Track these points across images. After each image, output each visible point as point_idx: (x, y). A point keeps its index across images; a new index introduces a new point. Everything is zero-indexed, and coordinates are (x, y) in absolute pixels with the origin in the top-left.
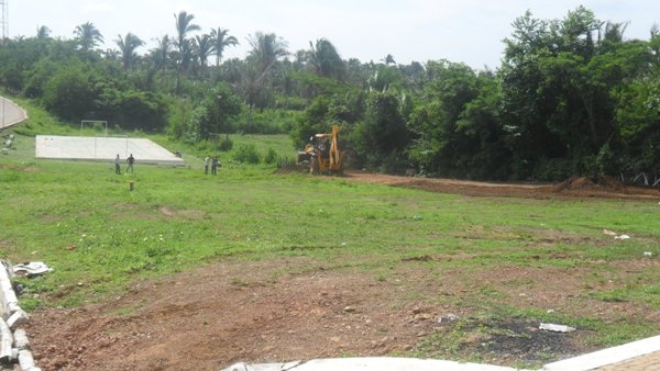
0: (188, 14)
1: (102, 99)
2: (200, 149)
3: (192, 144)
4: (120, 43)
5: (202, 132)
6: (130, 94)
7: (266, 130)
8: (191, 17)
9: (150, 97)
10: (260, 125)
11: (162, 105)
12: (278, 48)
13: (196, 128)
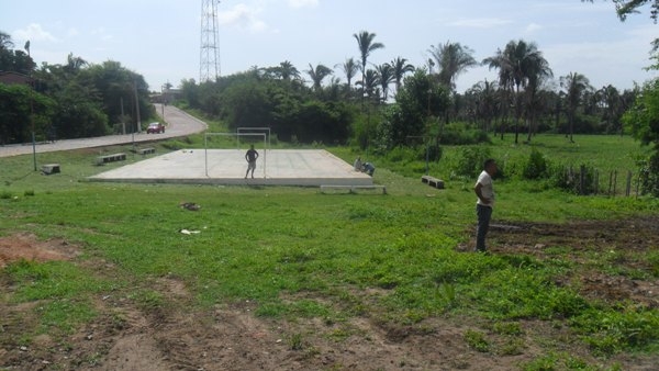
0: (370, 33)
1: (279, 111)
2: (395, 160)
3: (381, 154)
4: (311, 73)
5: (395, 137)
6: (310, 103)
7: (457, 141)
8: (373, 35)
9: (332, 107)
10: (450, 135)
11: (345, 115)
12: (463, 57)
13: (386, 131)
